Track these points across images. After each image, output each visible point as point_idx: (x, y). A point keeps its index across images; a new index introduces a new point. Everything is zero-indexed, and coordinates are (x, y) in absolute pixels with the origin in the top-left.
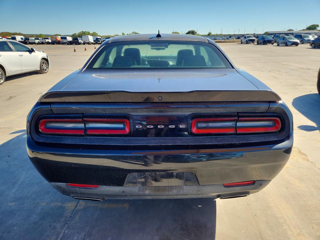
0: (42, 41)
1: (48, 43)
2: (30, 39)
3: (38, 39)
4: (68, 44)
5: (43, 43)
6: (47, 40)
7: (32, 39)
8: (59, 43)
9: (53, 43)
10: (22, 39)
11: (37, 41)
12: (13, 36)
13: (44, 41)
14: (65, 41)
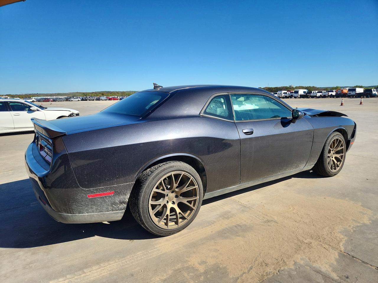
0: (324, 94)
1: (332, 96)
2: (313, 93)
3: (321, 92)
4: (356, 97)
5: (324, 97)
6: (330, 93)
7: (314, 92)
8: (344, 95)
9: (338, 96)
10: (304, 92)
11: (319, 94)
12: (296, 90)
13: (326, 94)
14: (353, 93)
